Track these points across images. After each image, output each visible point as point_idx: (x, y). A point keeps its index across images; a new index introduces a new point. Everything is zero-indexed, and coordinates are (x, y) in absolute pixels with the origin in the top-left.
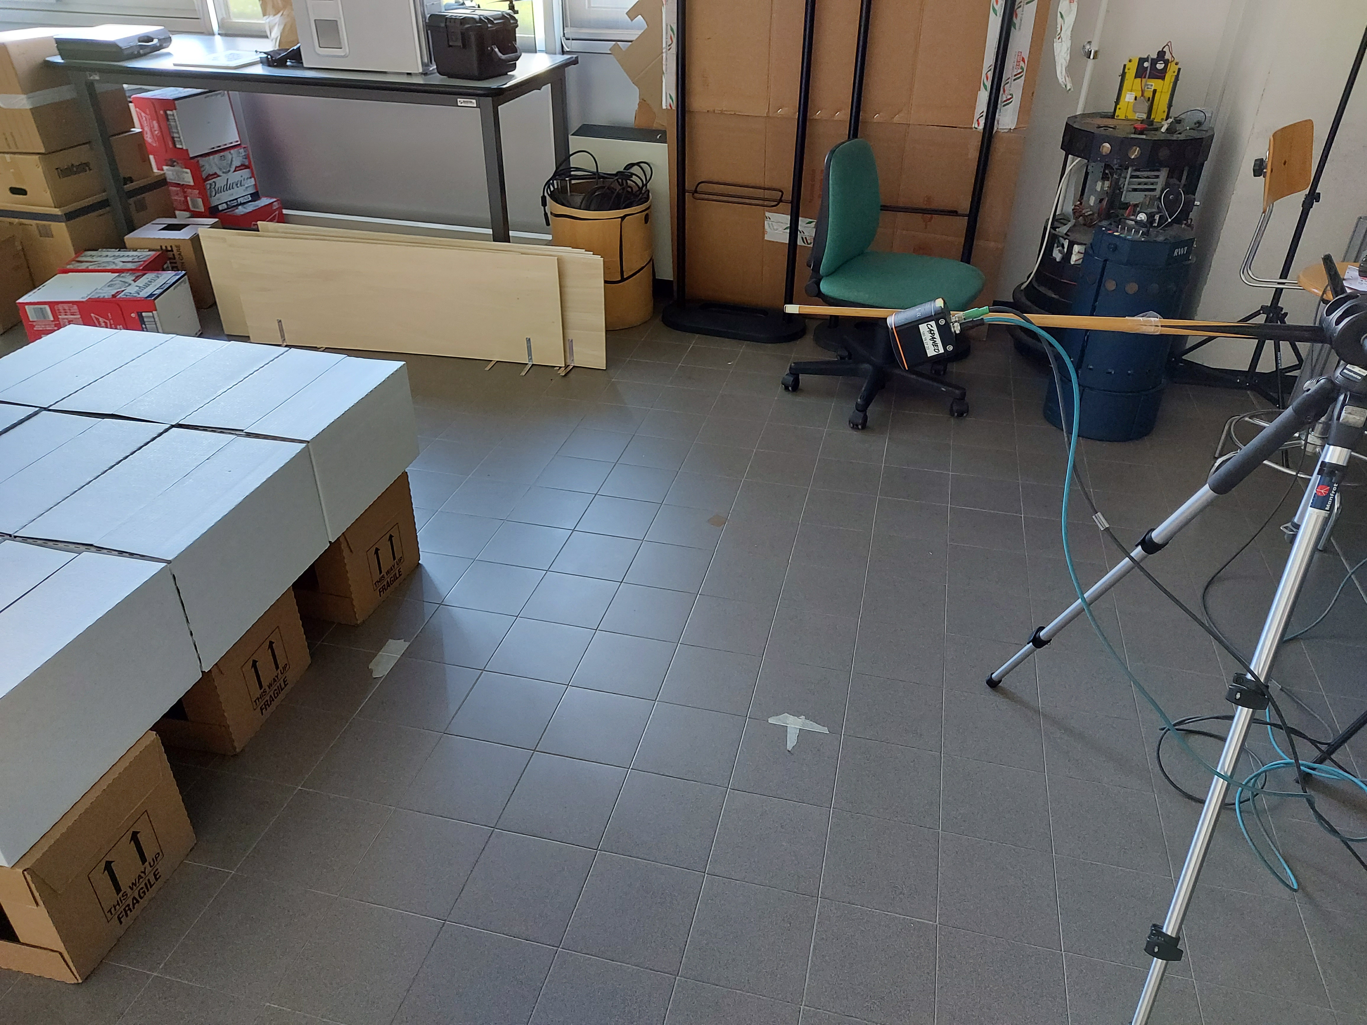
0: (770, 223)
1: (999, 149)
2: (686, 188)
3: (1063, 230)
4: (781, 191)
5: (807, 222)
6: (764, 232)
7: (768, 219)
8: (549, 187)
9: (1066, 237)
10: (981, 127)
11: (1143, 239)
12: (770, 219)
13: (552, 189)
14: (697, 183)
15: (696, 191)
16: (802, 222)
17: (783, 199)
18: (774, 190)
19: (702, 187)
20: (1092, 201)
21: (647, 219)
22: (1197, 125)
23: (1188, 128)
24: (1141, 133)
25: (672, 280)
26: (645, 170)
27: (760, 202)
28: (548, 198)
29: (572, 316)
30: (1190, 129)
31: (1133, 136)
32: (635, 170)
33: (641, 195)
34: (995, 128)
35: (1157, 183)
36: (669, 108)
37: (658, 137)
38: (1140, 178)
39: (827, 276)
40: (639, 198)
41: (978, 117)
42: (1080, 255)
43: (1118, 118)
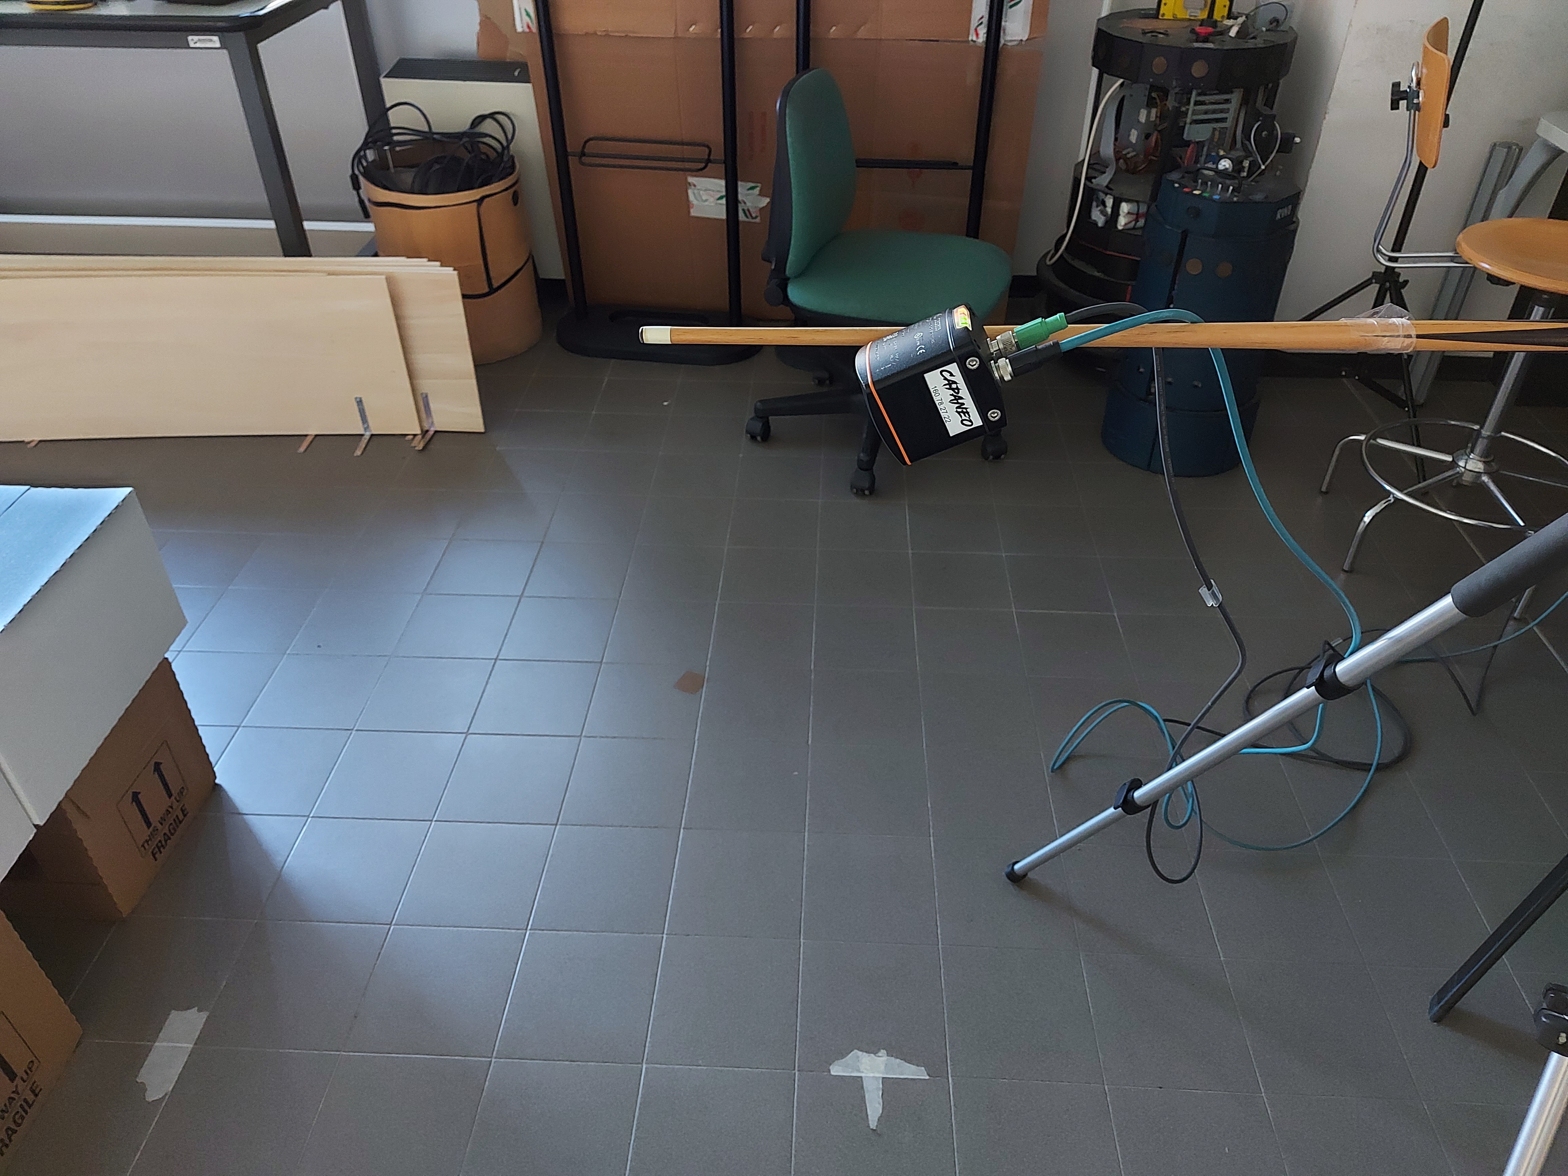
0: (696, 191)
1: (1008, 70)
2: (569, 150)
3: (1103, 180)
4: (708, 147)
5: (749, 187)
6: (688, 205)
7: (693, 187)
8: (360, 162)
9: (1109, 192)
10: (982, 38)
11: (1235, 199)
12: (695, 186)
13: (365, 164)
14: (584, 141)
15: (583, 154)
16: (742, 188)
17: (712, 157)
18: (699, 145)
19: (591, 147)
20: (1134, 136)
21: (515, 199)
22: (1274, 24)
23: (1264, 29)
24: (1206, 40)
25: (563, 278)
26: (504, 125)
27: (679, 165)
28: (362, 179)
29: (423, 360)
30: (1267, 30)
31: (1196, 45)
32: (489, 127)
33: (502, 165)
34: (1002, 41)
35: (1227, 111)
36: (527, 30)
37: (516, 74)
38: (1205, 104)
39: (796, 277)
40: (501, 169)
41: (976, 25)
42: (1135, 217)
43: (1165, 18)
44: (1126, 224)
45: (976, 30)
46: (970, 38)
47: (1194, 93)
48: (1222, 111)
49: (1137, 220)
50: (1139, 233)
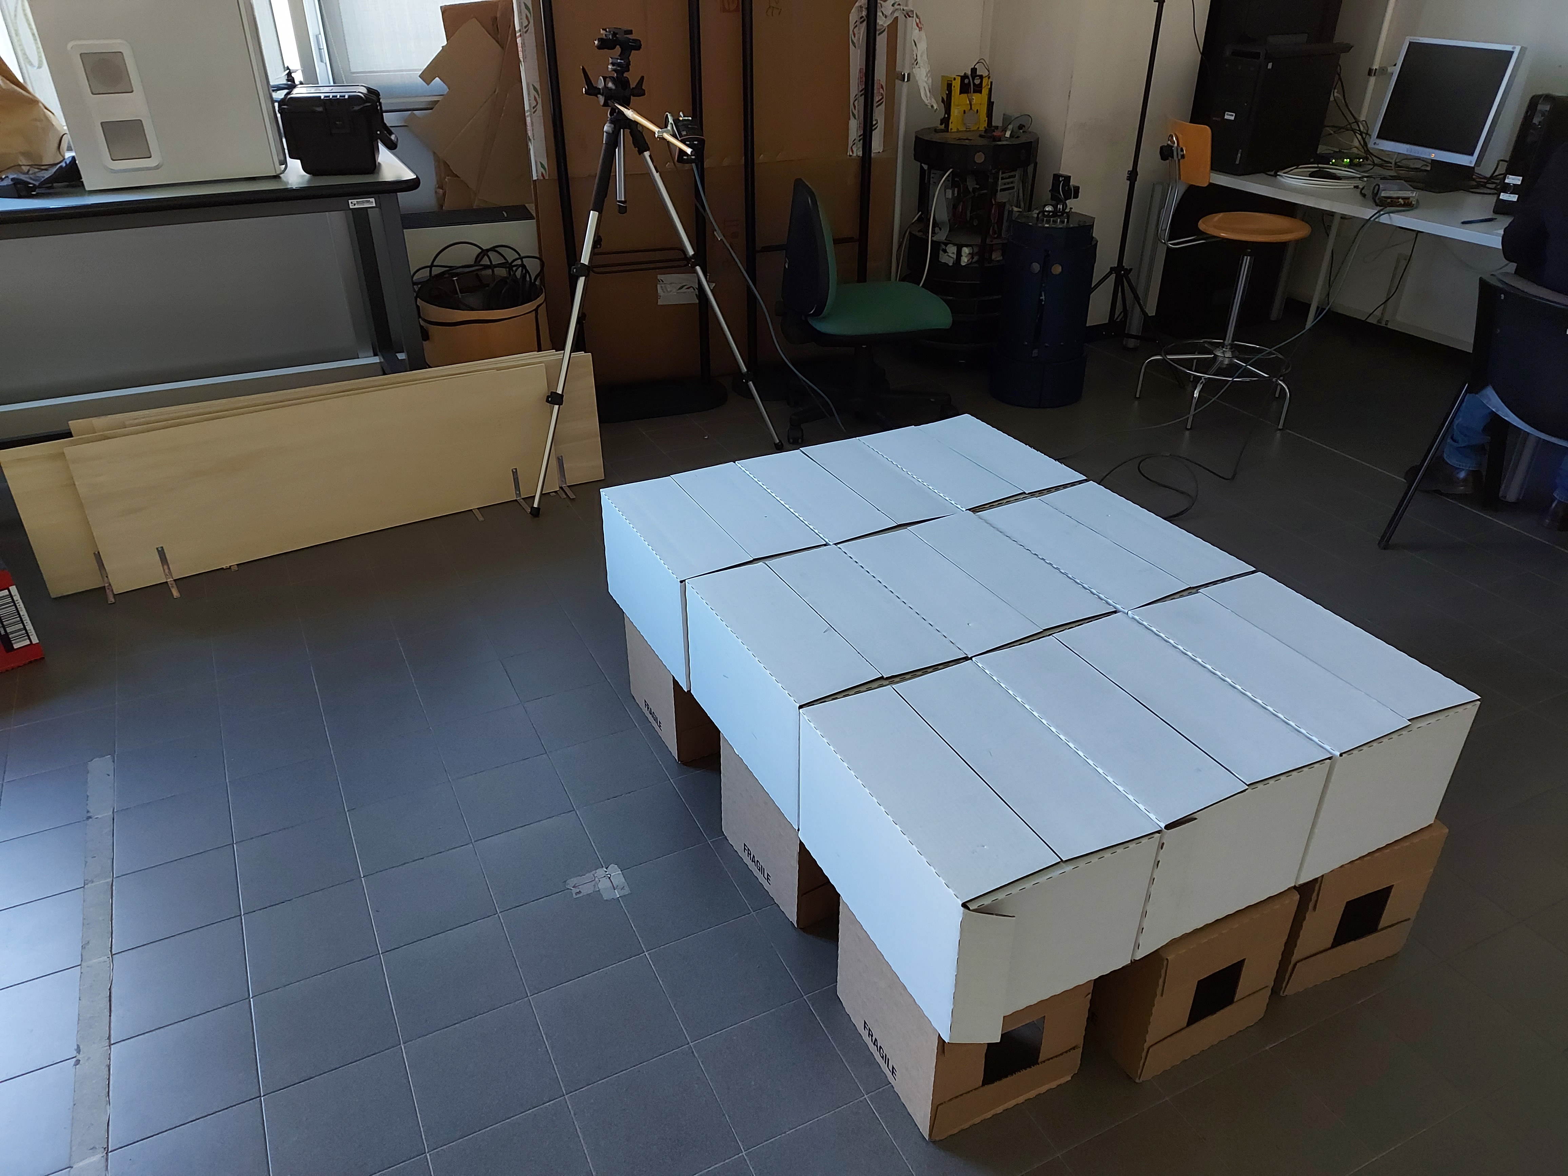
0: (663, 286)
3: (942, 236)
6: (656, 297)
7: (661, 282)
9: (949, 243)
10: (857, 153)
12: (663, 281)
18: (673, 249)
29: (560, 429)
32: (492, 258)
35: (1014, 182)
36: (542, 178)
37: (505, 215)
38: (1004, 179)
41: (852, 145)
42: (970, 256)
43: (952, 131)
44: (968, 261)
45: (852, 148)
46: (848, 154)
47: (1001, 173)
48: (1012, 183)
49: (972, 258)
50: (977, 265)
